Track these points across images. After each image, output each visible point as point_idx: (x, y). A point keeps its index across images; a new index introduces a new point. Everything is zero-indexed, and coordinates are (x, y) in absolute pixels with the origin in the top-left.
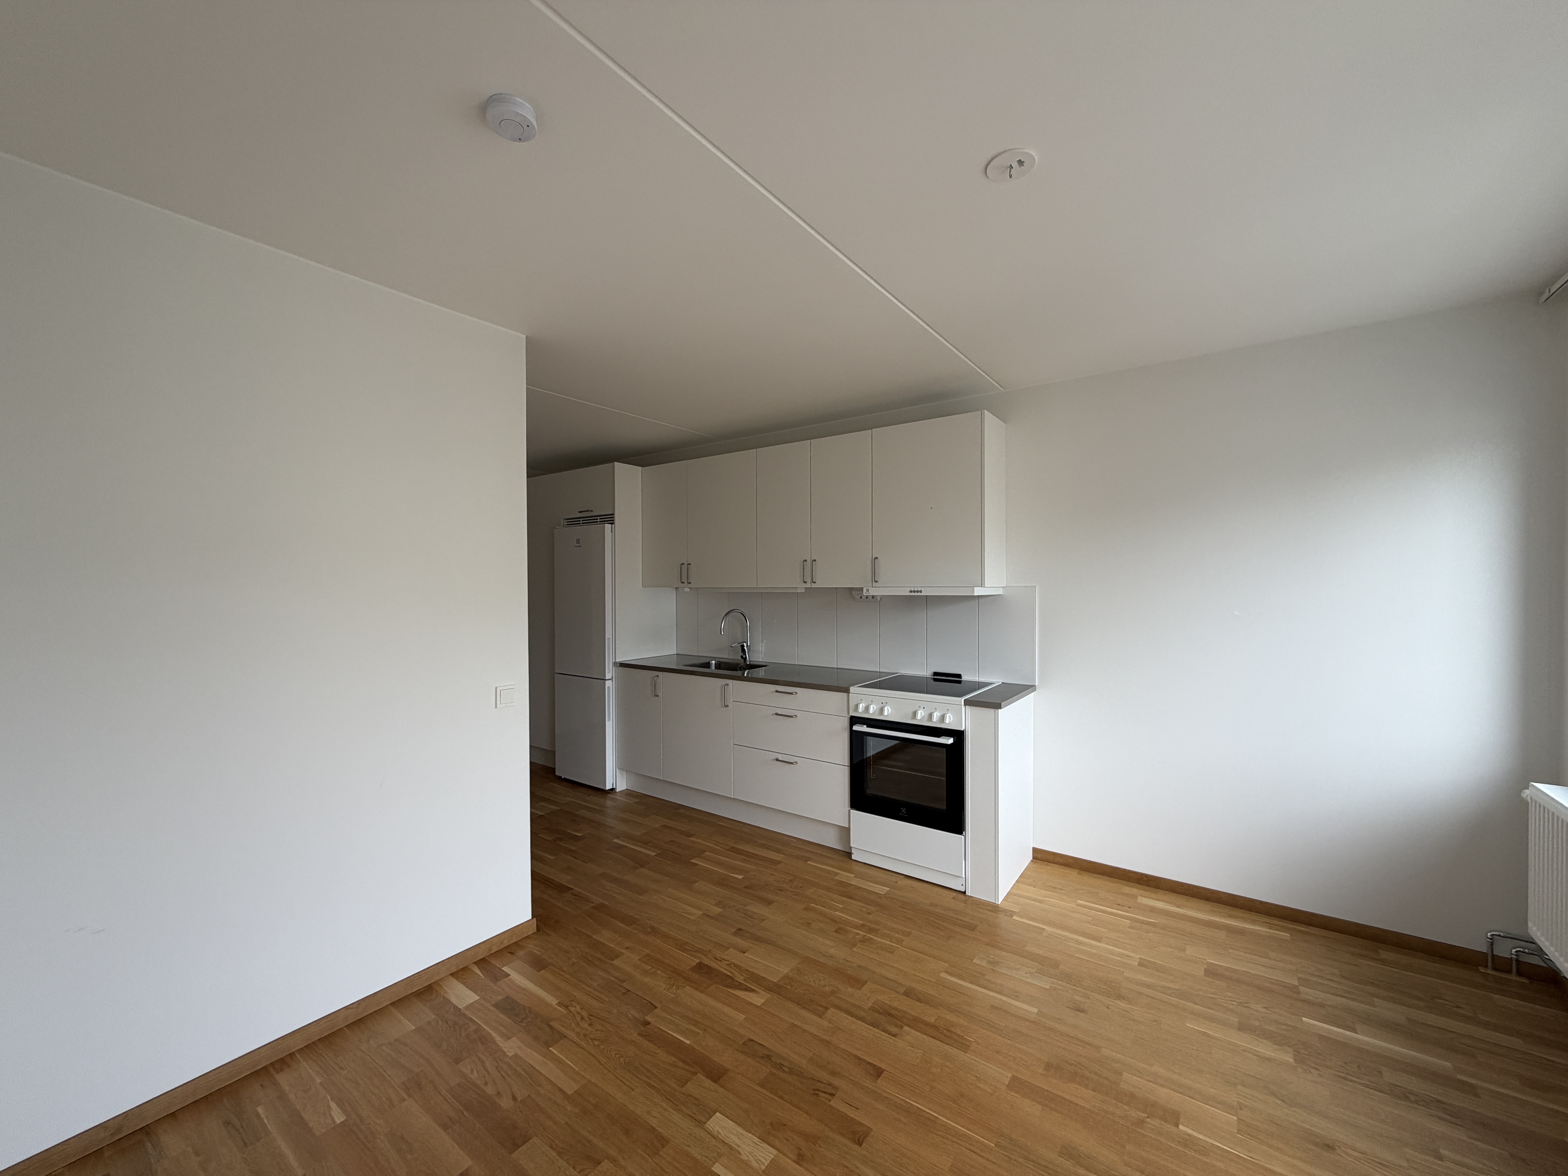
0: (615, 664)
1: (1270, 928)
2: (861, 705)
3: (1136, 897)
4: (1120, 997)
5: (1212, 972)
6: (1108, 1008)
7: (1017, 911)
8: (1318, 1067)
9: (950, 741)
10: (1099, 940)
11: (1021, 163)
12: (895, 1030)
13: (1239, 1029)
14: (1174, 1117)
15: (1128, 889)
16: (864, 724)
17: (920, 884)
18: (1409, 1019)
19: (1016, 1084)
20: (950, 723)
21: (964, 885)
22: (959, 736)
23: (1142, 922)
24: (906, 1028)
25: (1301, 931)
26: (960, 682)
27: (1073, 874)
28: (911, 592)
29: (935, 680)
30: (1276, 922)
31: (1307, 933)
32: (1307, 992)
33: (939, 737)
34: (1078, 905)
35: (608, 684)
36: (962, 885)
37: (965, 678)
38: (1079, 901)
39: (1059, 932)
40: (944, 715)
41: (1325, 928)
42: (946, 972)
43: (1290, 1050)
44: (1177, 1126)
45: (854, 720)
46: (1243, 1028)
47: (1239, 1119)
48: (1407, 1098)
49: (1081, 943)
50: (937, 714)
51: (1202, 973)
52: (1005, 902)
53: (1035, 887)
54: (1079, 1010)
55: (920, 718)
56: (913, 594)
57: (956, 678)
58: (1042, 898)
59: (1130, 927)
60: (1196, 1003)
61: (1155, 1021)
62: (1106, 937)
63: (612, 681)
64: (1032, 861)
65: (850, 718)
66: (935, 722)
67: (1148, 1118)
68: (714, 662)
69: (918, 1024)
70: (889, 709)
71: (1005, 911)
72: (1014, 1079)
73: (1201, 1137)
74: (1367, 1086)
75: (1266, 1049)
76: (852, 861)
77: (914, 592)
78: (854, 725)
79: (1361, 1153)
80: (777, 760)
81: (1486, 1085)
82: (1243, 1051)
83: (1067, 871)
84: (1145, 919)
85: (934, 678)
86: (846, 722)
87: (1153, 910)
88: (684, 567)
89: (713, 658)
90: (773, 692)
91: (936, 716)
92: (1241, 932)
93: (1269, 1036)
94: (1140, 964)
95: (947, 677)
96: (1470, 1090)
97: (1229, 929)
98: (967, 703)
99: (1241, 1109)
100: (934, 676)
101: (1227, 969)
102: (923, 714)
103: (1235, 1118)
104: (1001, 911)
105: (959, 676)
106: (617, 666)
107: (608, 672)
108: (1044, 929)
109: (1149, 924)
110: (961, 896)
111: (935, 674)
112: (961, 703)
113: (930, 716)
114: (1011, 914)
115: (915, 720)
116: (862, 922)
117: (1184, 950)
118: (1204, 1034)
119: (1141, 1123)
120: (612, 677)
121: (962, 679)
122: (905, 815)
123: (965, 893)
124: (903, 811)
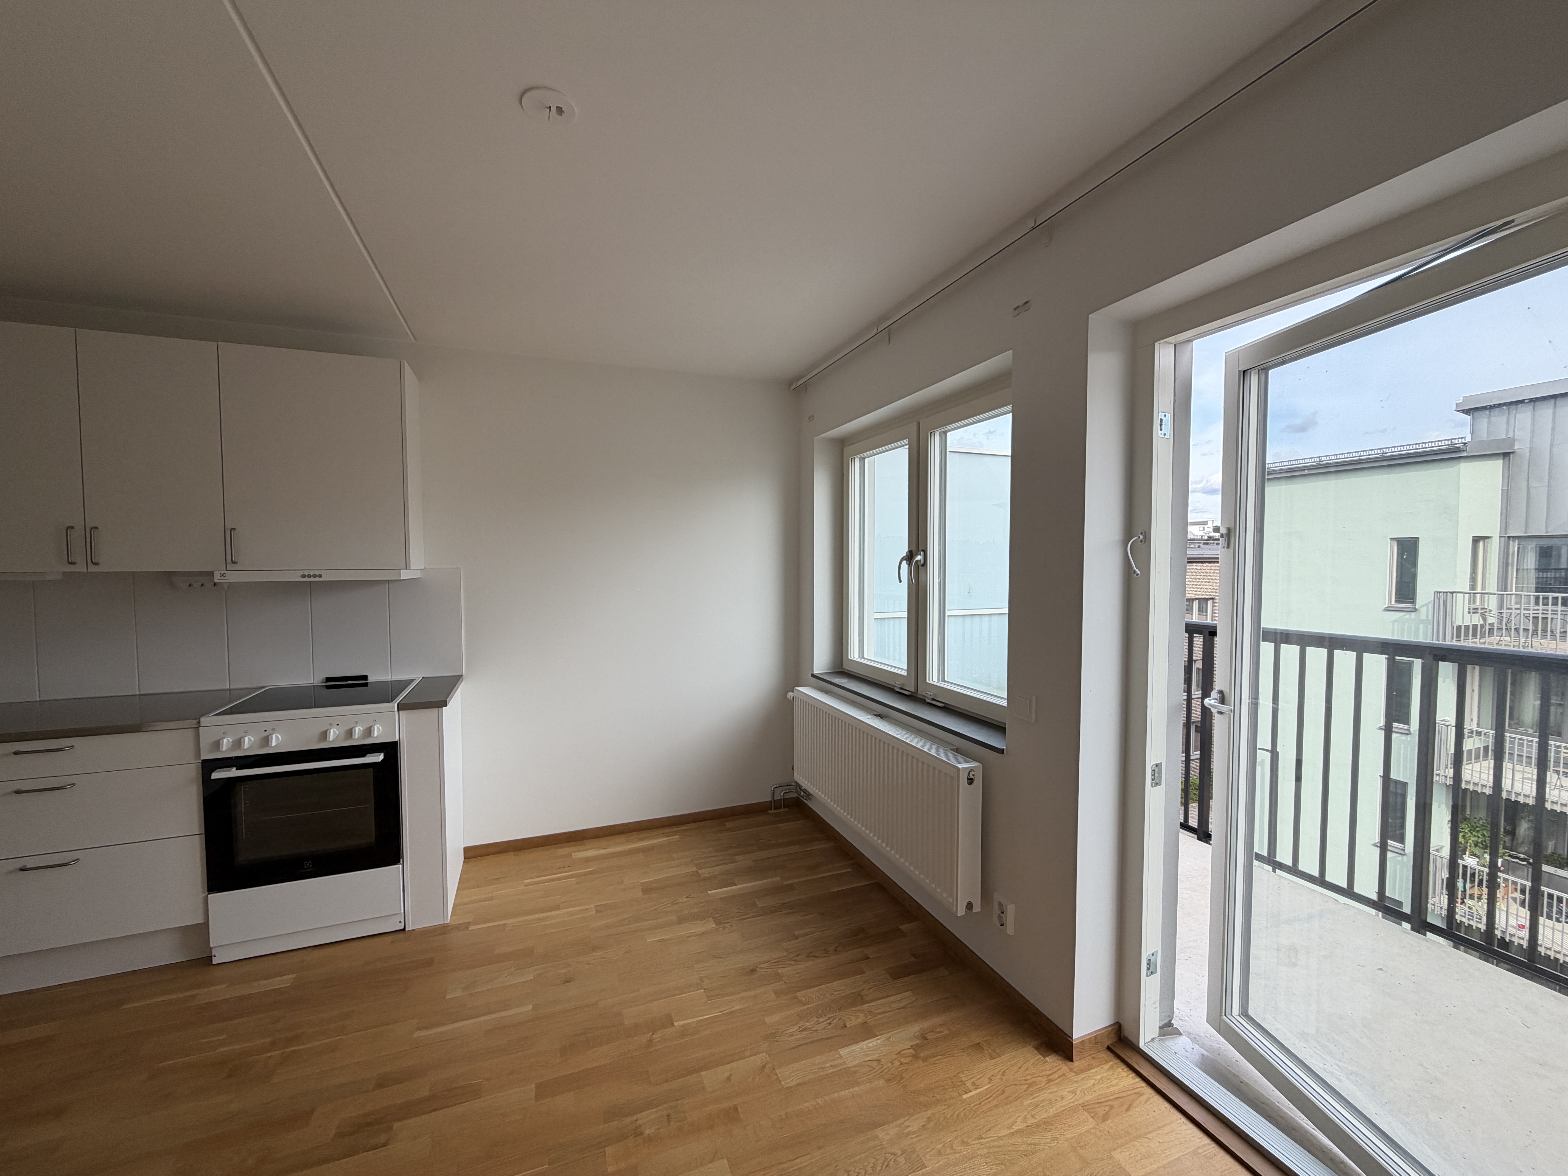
1: (667, 836)
2: (225, 740)
3: (570, 855)
4: (595, 949)
5: (647, 890)
6: (589, 964)
7: (470, 920)
8: (728, 921)
9: (380, 757)
10: (557, 908)
11: (560, 110)
12: (383, 1138)
13: (680, 923)
14: (668, 1021)
15: (563, 851)
16: (232, 766)
17: (339, 947)
18: (754, 861)
19: (544, 1090)
20: (379, 735)
21: (403, 921)
22: (391, 749)
23: (585, 874)
24: (396, 1125)
25: (684, 830)
26: (366, 685)
27: (510, 857)
28: (303, 576)
29: (328, 687)
30: (667, 830)
31: (688, 830)
32: (705, 872)
33: (364, 756)
34: (525, 886)
36: (400, 922)
37: (371, 679)
38: (526, 881)
39: (520, 919)
40: (371, 727)
41: (694, 822)
42: (419, 1029)
43: (711, 919)
44: (673, 1025)
45: (209, 766)
46: (681, 920)
47: (704, 989)
48: (772, 912)
49: (543, 920)
50: (359, 729)
51: (641, 894)
52: (453, 917)
53: (479, 887)
54: (568, 981)
55: (335, 738)
56: (306, 579)
57: (361, 681)
58: (490, 895)
59: (577, 884)
60: (647, 920)
61: (626, 953)
62: (563, 903)
64: (464, 862)
65: (202, 763)
66: (358, 738)
67: (653, 1034)
69: (411, 1109)
70: (278, 735)
71: (458, 927)
72: (538, 1086)
73: (690, 1021)
74: (753, 917)
75: (699, 927)
76: (213, 968)
77: (310, 576)
78: (213, 772)
79: (767, 962)
80: (23, 869)
81: (796, 881)
82: (687, 937)
83: (502, 857)
84: (584, 871)
86: (193, 771)
87: (588, 860)
90: (5, 755)
91: (358, 731)
92: (652, 848)
93: (696, 917)
94: (597, 912)
95: (347, 681)
96: (791, 887)
97: (644, 850)
98: (400, 707)
99: (703, 981)
100: (326, 682)
101: (655, 881)
102: (337, 732)
103: (702, 991)
104: (452, 929)
105: (365, 677)
108: (505, 924)
109: (590, 873)
110: (401, 935)
111: (328, 679)
112: (394, 708)
113: (350, 733)
114: (467, 925)
115: (326, 743)
116: (268, 1040)
117: (622, 882)
118: (660, 941)
119: (650, 1042)
121: (369, 681)
122: (311, 869)
123: (404, 929)
124: (308, 864)
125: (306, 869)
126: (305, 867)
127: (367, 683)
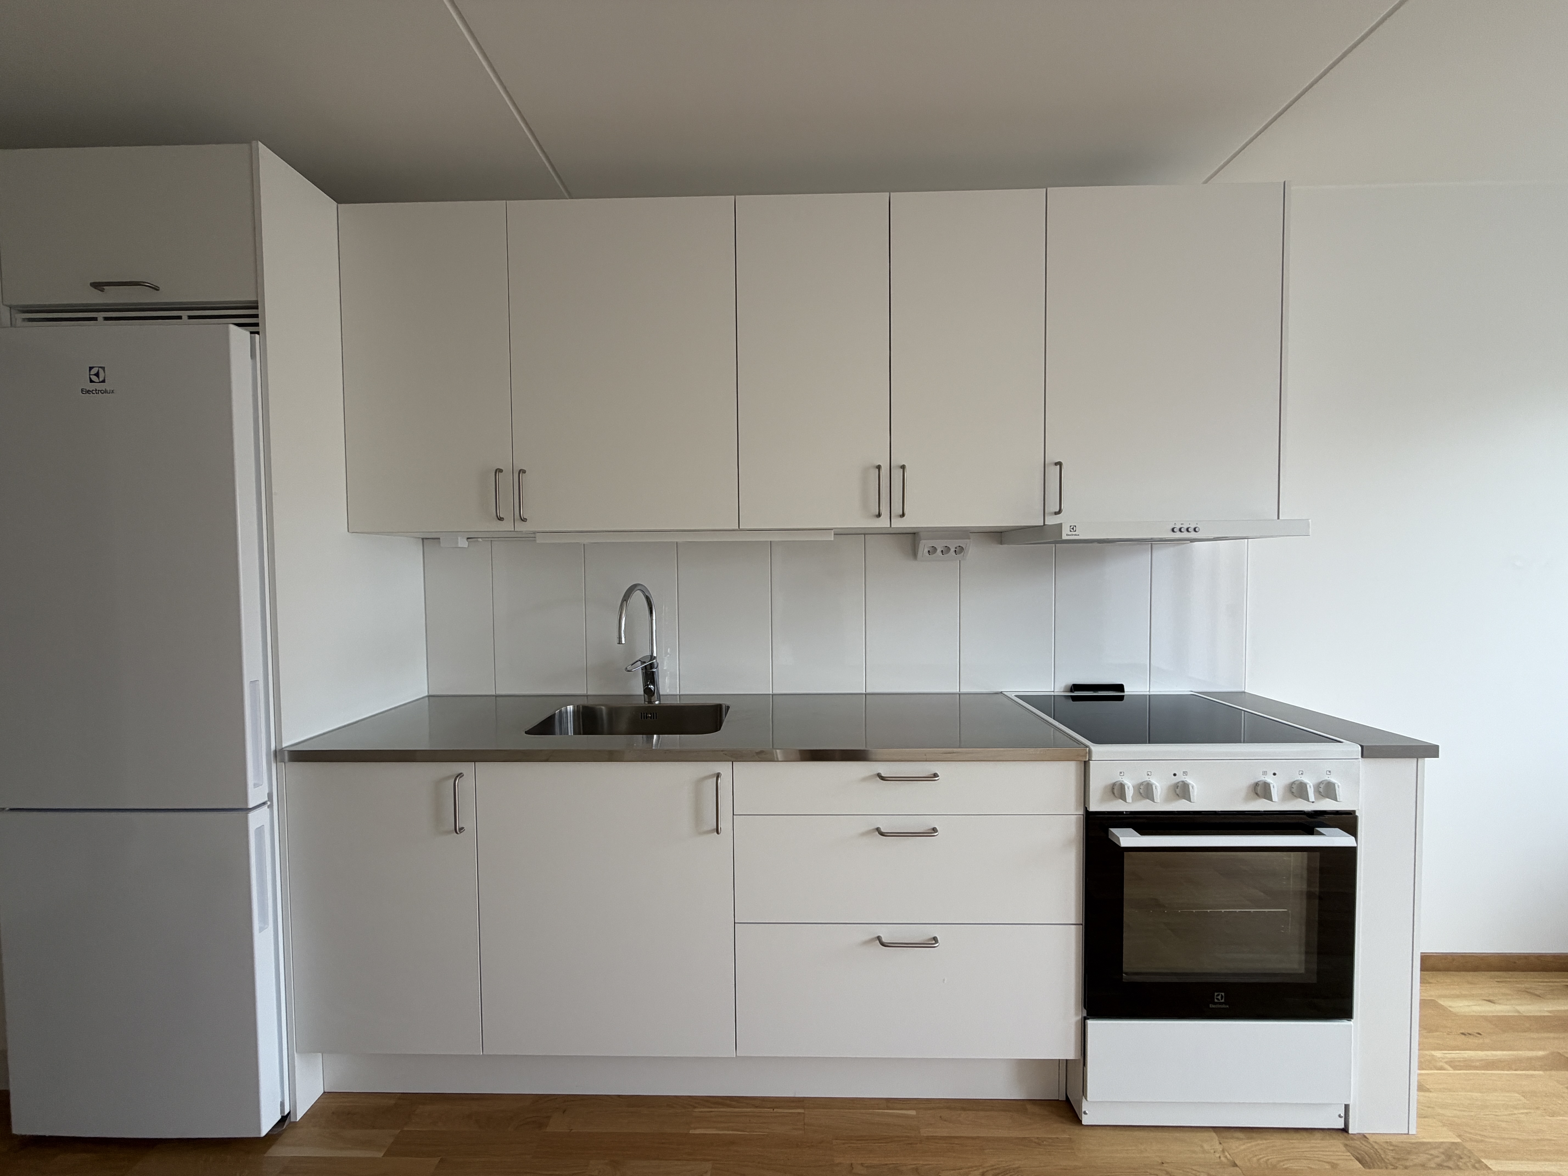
0: (278, 755)
2: (1127, 784)
7: (1455, 1139)
16: (1128, 826)
26: (1121, 698)
28: (1175, 530)
29: (1075, 699)
35: (257, 820)
36: (1340, 1116)
37: (1128, 690)
50: (1309, 784)
57: (1116, 692)
63: (271, 807)
65: (1085, 816)
68: (570, 708)
76: (1086, 1132)
77: (1184, 530)
85: (1071, 696)
88: (506, 480)
89: (568, 698)
90: (865, 779)
98: (1364, 753)
100: (1071, 692)
105: (1120, 688)
106: (283, 761)
107: (256, 785)
111: (1076, 687)
112: (1356, 754)
120: (270, 796)
121: (1125, 693)
122: (1224, 1006)
123: (1345, 1130)
124: (1219, 997)
125: (1216, 1003)
126: (1216, 1000)
127: (1123, 696)
